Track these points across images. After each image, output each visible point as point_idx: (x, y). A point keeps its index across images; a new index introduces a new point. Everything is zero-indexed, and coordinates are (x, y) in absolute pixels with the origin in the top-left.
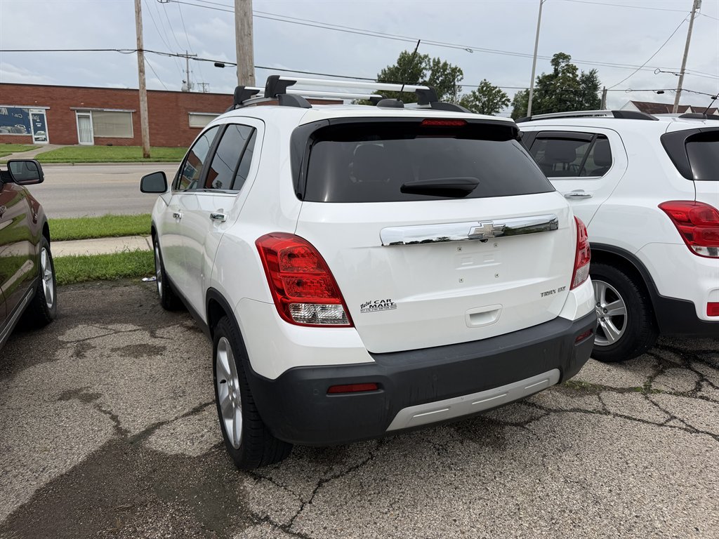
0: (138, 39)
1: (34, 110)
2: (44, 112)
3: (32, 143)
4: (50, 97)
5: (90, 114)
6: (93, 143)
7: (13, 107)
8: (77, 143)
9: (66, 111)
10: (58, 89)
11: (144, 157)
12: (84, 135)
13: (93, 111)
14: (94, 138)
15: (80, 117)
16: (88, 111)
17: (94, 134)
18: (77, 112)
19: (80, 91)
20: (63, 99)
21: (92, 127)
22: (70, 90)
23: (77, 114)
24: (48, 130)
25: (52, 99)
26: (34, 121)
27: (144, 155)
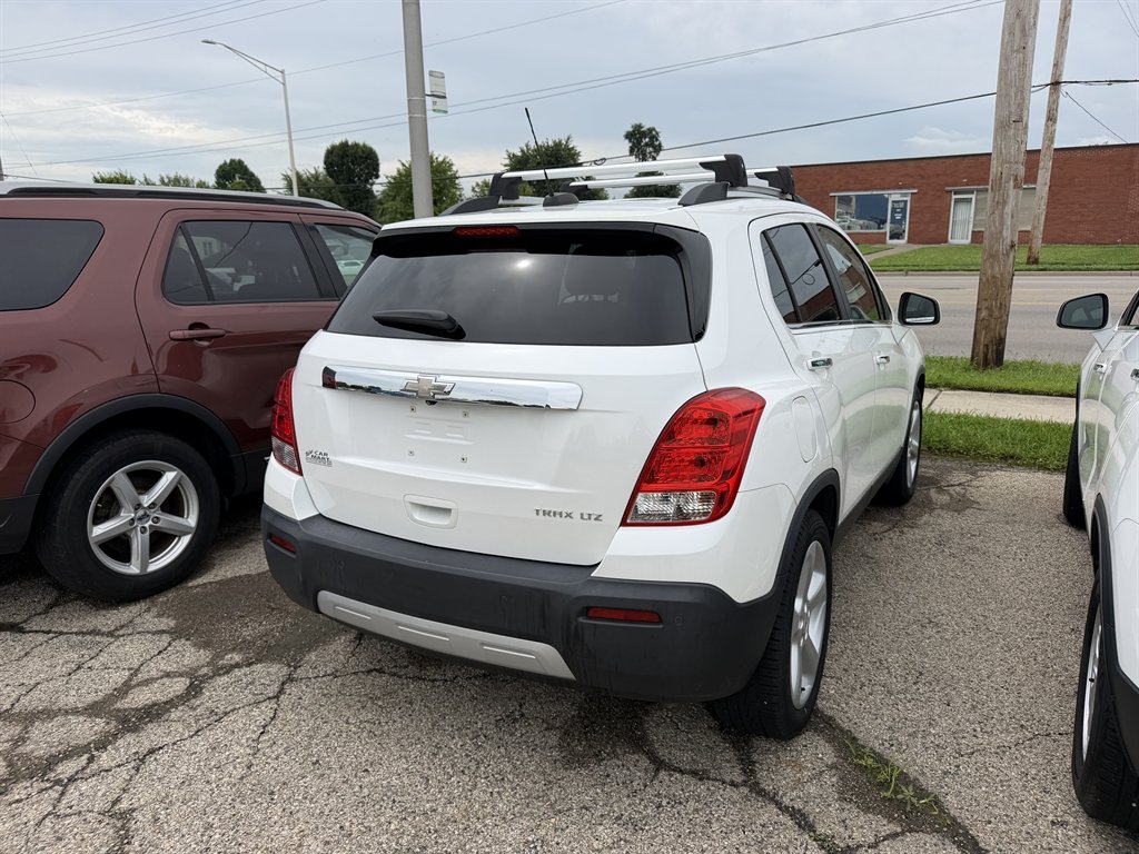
0: (1056, 65)
1: (894, 196)
2: (908, 199)
3: (885, 243)
4: (920, 175)
5: (973, 196)
6: (968, 241)
7: (869, 193)
8: (946, 241)
9: (939, 193)
10: (935, 161)
11: (1028, 263)
12: (959, 229)
13: (978, 191)
14: (973, 232)
15: (957, 201)
16: (972, 192)
17: (974, 227)
18: (955, 193)
19: (966, 160)
20: (938, 175)
21: (972, 216)
22: (951, 161)
23: (954, 197)
24: (910, 223)
25: (923, 177)
26: (894, 210)
27: (1029, 258)
